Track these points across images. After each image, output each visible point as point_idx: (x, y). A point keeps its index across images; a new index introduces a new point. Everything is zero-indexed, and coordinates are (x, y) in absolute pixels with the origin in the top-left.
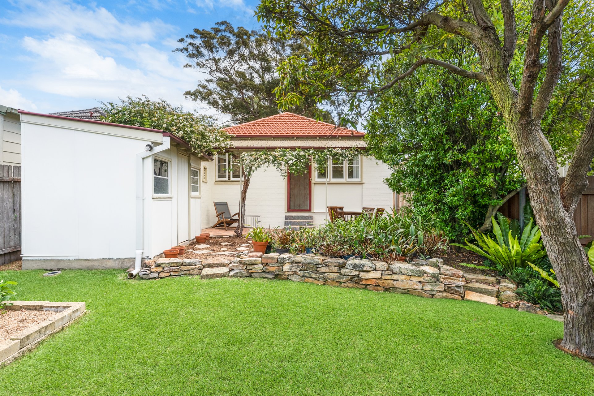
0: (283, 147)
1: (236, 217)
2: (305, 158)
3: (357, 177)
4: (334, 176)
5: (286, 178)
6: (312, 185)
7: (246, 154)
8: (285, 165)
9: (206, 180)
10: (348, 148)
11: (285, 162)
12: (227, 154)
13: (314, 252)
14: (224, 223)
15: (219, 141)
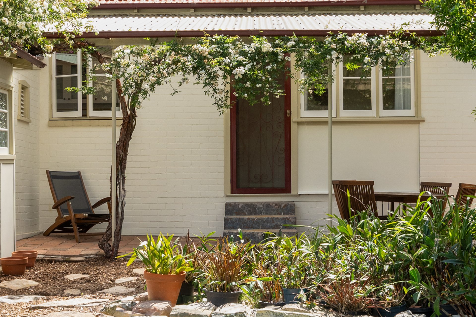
0: (219, 32)
1: (103, 209)
2: (276, 61)
3: (406, 106)
4: (348, 105)
5: (227, 111)
6: (294, 127)
7: (128, 51)
8: (225, 78)
9: (27, 116)
10: (384, 33)
11: (226, 71)
12: (79, 52)
13: (304, 299)
14: (73, 223)
15: (59, 18)
